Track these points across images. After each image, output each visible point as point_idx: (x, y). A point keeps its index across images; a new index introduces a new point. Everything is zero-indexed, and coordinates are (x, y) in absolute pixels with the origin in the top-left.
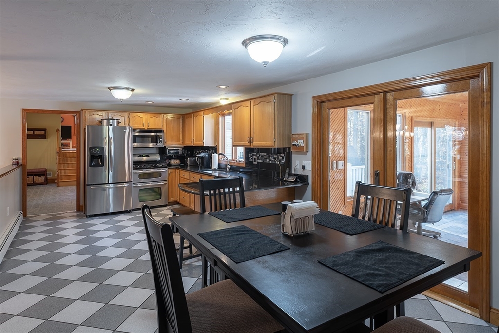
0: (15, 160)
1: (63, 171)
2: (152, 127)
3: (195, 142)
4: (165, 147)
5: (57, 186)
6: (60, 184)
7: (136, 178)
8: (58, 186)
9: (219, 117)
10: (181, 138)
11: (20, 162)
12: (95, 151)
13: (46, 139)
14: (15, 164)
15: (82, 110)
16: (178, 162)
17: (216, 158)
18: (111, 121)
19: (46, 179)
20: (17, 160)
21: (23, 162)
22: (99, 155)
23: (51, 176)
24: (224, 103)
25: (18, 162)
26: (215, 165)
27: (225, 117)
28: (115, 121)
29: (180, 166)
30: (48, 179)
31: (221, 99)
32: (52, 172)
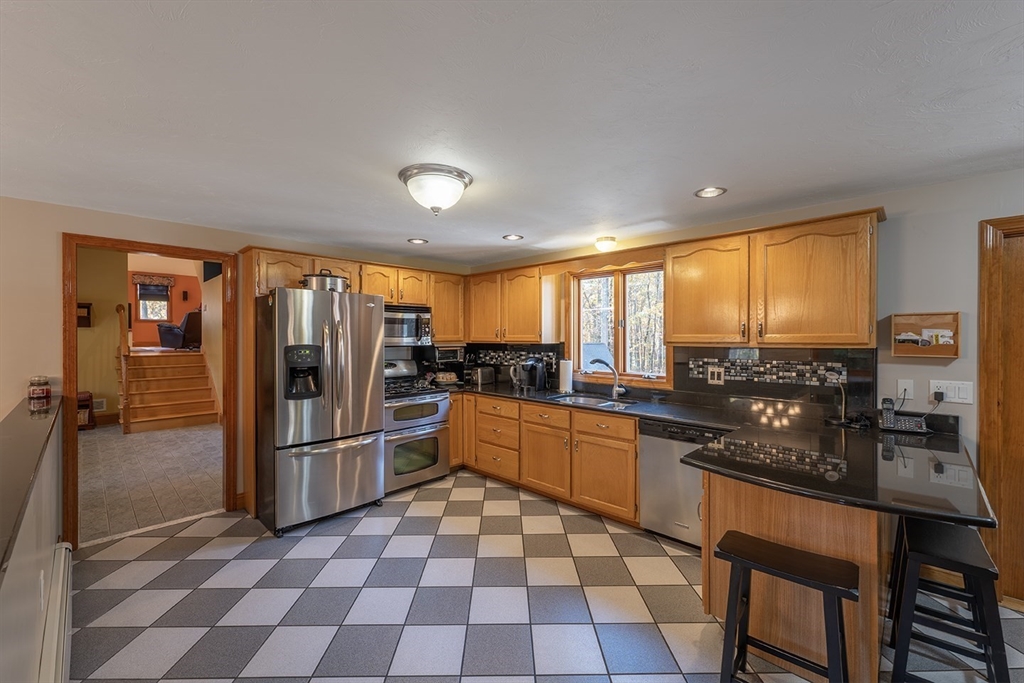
0: (39, 384)
1: (137, 398)
2: (407, 300)
3: (507, 335)
4: (433, 346)
5: (126, 433)
6: (132, 427)
7: (387, 420)
8: (127, 431)
9: (569, 281)
10: (461, 326)
11: (57, 390)
12: (300, 357)
13: (89, 326)
14: (39, 398)
15: (247, 250)
16: (451, 377)
17: (567, 369)
18: (328, 280)
19: (91, 417)
20: (46, 383)
21: (64, 389)
22: (309, 368)
23: (105, 409)
24: (605, 248)
25: (48, 392)
26: (566, 386)
27: (582, 282)
28: (339, 281)
29: (458, 386)
30: (96, 415)
31: (599, 240)
32: (105, 400)
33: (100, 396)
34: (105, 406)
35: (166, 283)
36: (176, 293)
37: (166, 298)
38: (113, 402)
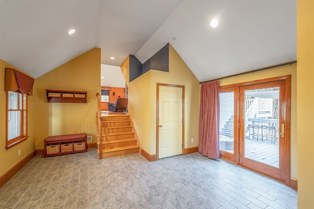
1: (105, 138)
5: (100, 159)
6: (104, 155)
13: (86, 103)
19: (86, 145)
23: (91, 141)
30: (88, 143)
32: (91, 137)
33: (90, 135)
34: (91, 140)
35: (108, 90)
36: (111, 93)
37: (108, 94)
38: (94, 138)
